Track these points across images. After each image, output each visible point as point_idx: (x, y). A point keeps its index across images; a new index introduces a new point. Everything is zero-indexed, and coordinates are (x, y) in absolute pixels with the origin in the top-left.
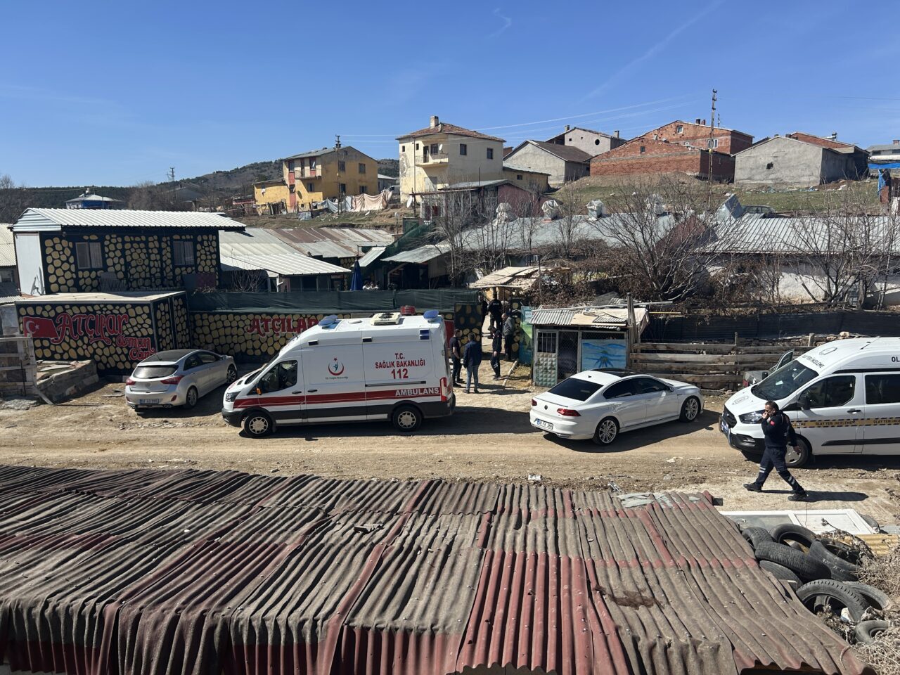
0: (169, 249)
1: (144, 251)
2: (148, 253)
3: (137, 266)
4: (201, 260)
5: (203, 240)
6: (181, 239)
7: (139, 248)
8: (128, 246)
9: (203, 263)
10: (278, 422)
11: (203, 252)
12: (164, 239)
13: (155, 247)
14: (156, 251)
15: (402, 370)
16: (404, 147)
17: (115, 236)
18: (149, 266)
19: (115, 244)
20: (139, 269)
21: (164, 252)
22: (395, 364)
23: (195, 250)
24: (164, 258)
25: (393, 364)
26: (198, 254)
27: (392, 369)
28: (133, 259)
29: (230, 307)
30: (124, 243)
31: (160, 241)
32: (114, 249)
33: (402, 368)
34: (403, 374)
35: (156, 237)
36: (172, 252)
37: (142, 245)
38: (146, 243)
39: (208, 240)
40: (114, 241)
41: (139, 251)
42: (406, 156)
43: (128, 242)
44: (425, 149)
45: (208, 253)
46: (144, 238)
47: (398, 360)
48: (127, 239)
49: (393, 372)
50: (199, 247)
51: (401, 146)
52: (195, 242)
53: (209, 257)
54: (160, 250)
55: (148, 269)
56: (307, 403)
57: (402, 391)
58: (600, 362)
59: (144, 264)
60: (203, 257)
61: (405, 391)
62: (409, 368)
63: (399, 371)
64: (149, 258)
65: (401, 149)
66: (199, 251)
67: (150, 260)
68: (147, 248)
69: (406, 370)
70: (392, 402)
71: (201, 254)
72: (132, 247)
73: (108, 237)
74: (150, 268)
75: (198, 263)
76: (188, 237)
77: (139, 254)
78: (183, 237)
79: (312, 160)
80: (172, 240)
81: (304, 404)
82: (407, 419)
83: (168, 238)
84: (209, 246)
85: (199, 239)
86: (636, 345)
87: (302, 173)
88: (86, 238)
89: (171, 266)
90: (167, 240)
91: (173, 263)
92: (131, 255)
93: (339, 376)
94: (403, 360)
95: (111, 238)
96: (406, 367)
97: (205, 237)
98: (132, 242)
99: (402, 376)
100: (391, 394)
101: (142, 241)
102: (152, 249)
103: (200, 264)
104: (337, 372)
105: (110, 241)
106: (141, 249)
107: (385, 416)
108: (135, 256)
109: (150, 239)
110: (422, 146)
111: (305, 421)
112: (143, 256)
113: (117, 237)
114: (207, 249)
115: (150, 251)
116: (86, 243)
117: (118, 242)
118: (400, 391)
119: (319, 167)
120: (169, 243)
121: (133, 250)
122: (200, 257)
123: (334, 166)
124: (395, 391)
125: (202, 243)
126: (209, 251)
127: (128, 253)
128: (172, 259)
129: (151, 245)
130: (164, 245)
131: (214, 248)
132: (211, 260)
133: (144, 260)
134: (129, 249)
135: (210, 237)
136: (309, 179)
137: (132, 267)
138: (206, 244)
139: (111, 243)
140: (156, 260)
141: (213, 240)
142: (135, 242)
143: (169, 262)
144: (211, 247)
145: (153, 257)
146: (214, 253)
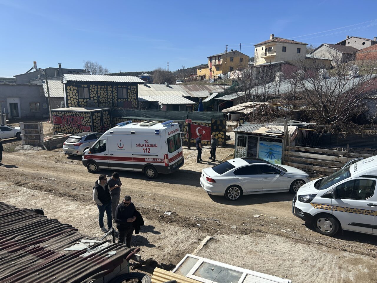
0: (116, 91)
1: (106, 92)
2: (107, 92)
3: (103, 98)
4: (130, 96)
5: (131, 88)
6: (121, 87)
7: (104, 90)
8: (99, 89)
9: (130, 98)
10: (100, 167)
11: (130, 93)
12: (114, 87)
13: (110, 90)
14: (110, 92)
15: (147, 149)
16: (257, 49)
17: (94, 85)
18: (107, 98)
19: (94, 89)
20: (103, 99)
21: (114, 92)
22: (144, 145)
23: (127, 92)
24: (114, 95)
25: (143, 145)
26: (128, 94)
27: (143, 148)
28: (101, 95)
29: (127, 116)
30: (97, 88)
31: (112, 88)
32: (94, 91)
33: (147, 148)
34: (148, 150)
35: (111, 86)
36: (117, 93)
37: (105, 89)
38: (107, 88)
39: (133, 88)
40: (93, 87)
41: (103, 92)
42: (257, 53)
43: (99, 88)
44: (266, 50)
45: (133, 94)
46: (106, 87)
47: (146, 144)
48: (99, 87)
49: (144, 149)
50: (129, 91)
51: (256, 49)
52: (127, 89)
53: (133, 95)
54: (112, 91)
55: (107, 99)
56: (110, 160)
57: (148, 159)
58: (268, 154)
59: (105, 97)
60: (131, 95)
61: (149, 159)
62: (150, 148)
63: (146, 149)
64: (108, 95)
65: (255, 50)
66: (129, 92)
67: (108, 96)
68: (107, 90)
69: (149, 149)
70: (144, 163)
71: (130, 94)
72: (101, 90)
73: (91, 86)
74: (108, 99)
75: (128, 97)
76: (124, 86)
77: (103, 93)
78: (122, 87)
79: (219, 57)
80: (118, 88)
81: (109, 160)
82: (150, 173)
83: (116, 87)
84: (133, 91)
85: (129, 87)
86: (288, 146)
87: (215, 63)
88: (83, 86)
89: (117, 98)
90: (115, 88)
91: (117, 97)
92: (100, 93)
93: (122, 149)
94: (148, 144)
95: (93, 86)
96: (149, 147)
97: (132, 87)
98: (101, 88)
99: (148, 152)
100: (143, 160)
101: (105, 88)
102: (109, 91)
103: (129, 98)
104: (121, 147)
105: (92, 87)
106: (104, 91)
107: (141, 170)
108: (102, 94)
109: (109, 87)
110: (264, 48)
111: (110, 168)
112: (105, 94)
113: (95, 86)
114: (132, 92)
115: (108, 92)
116: (83, 88)
117: (95, 88)
118: (147, 158)
119: (222, 60)
120: (116, 89)
121: (101, 91)
122: (129, 95)
123: (229, 59)
124: (145, 159)
125: (130, 89)
126: (133, 93)
127: (99, 92)
128: (117, 95)
129: (109, 89)
130: (114, 90)
131: (135, 91)
132: (134, 96)
133: (105, 96)
134: (100, 91)
135: (134, 87)
136: (217, 65)
137: (100, 98)
138: (132, 89)
139: (92, 88)
140: (111, 96)
141: (135, 88)
142: (102, 88)
143: (116, 97)
144: (134, 91)
145: (109, 94)
146: (136, 93)
